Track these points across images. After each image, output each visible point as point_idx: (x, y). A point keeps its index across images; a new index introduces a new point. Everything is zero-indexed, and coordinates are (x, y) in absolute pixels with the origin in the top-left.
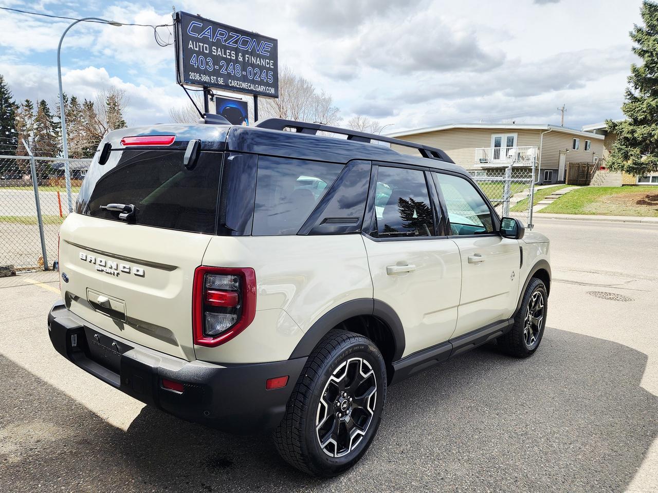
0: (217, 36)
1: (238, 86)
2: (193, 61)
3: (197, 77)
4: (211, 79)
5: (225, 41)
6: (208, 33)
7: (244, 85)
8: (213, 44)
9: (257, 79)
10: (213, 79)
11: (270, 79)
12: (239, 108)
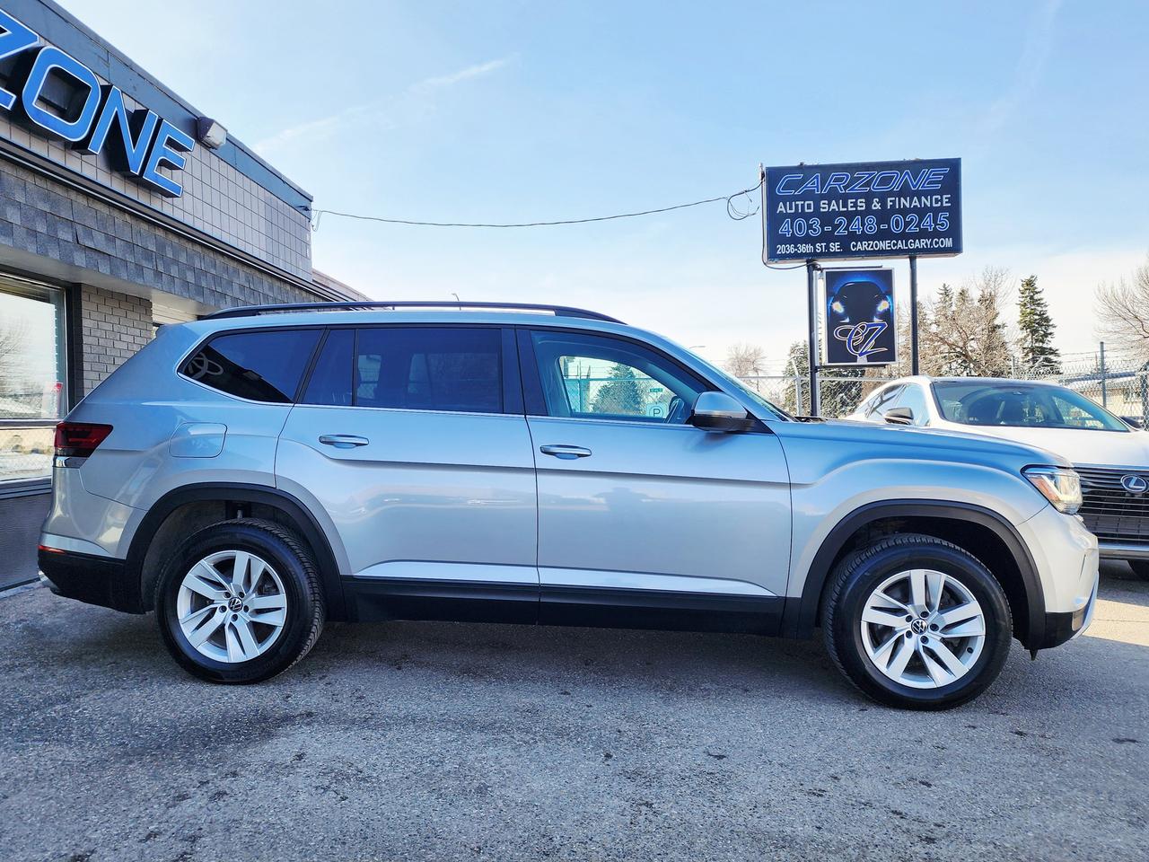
0: (829, 185)
1: (869, 249)
2: (785, 229)
3: (791, 249)
4: (815, 248)
5: (845, 188)
6: (814, 183)
7: (883, 245)
8: (823, 197)
9: (913, 229)
10: (820, 247)
11: (942, 225)
12: (873, 281)
